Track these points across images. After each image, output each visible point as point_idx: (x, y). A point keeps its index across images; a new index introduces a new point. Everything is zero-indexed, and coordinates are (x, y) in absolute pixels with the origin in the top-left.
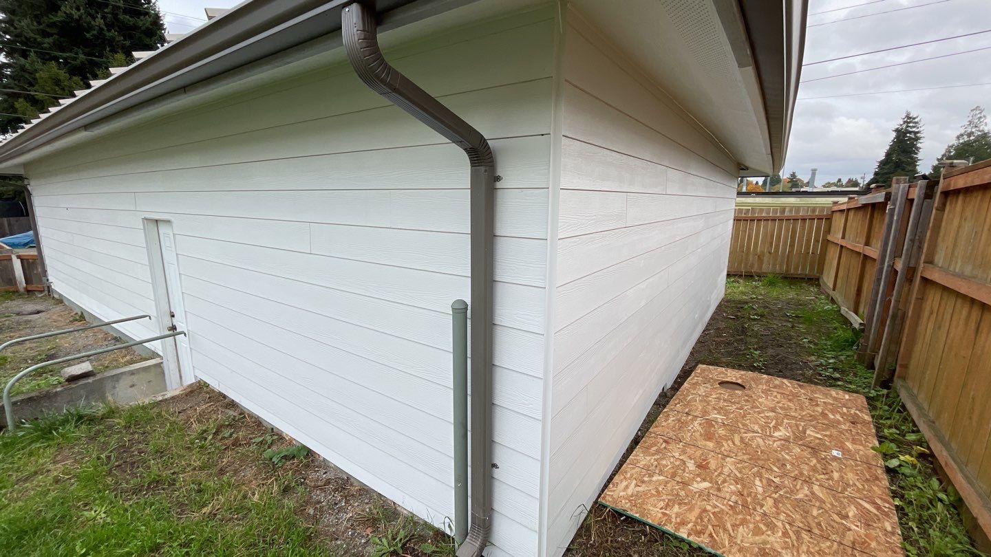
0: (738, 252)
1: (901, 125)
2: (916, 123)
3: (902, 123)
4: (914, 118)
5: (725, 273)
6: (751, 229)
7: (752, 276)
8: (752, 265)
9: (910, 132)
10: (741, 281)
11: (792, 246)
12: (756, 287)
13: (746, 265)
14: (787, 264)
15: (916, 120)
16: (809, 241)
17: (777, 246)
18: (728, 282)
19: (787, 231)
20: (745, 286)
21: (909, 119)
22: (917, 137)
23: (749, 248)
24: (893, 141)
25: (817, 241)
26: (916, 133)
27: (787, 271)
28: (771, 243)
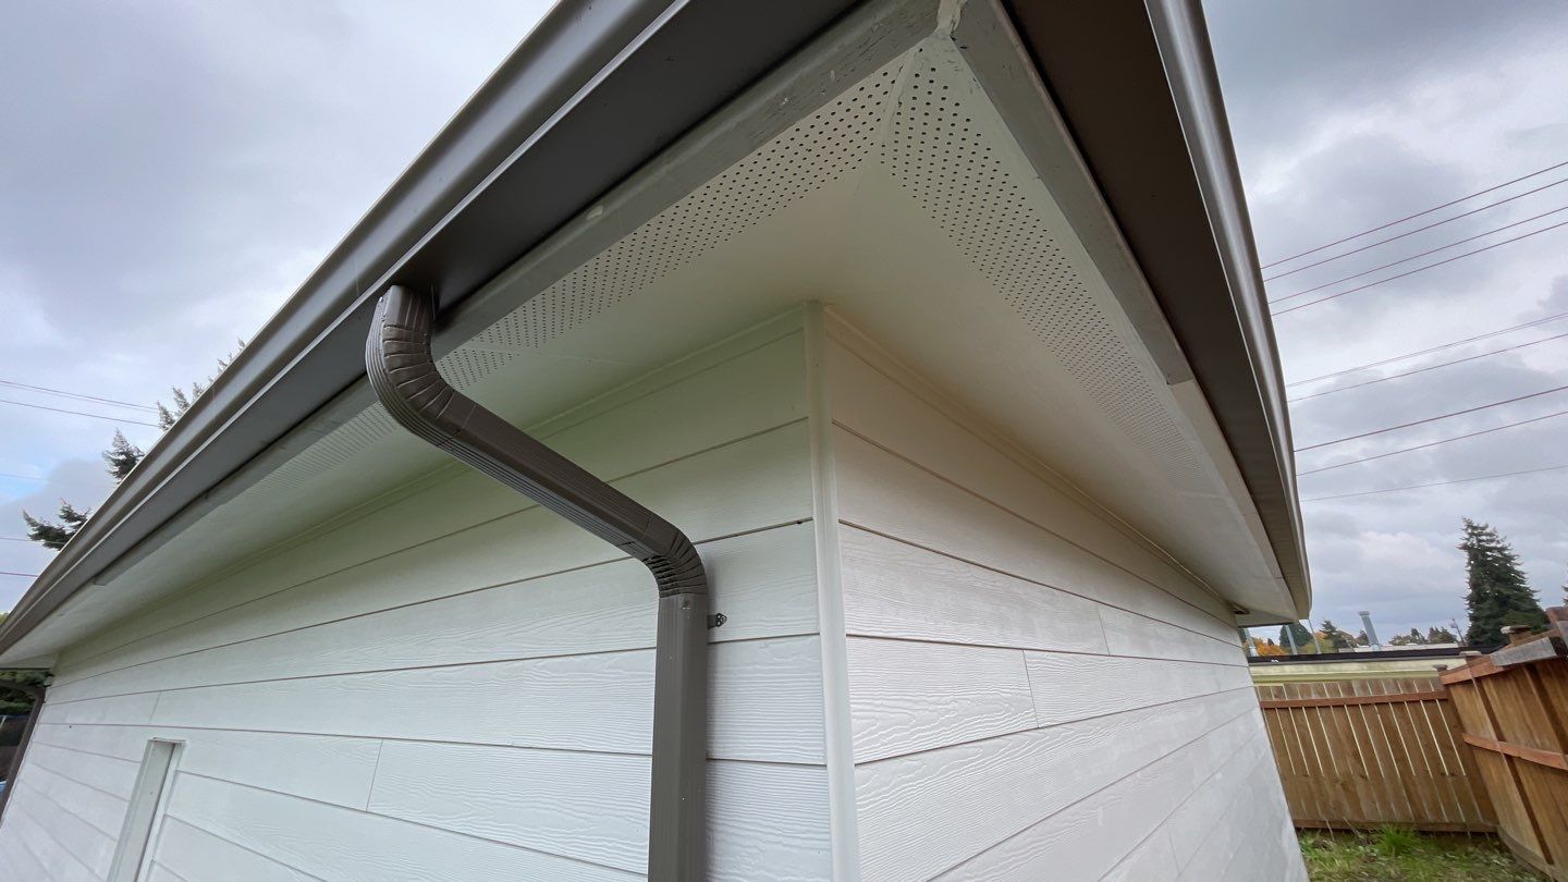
0: (1298, 778)
1: (1468, 539)
2: (1490, 535)
3: (1467, 536)
4: (1483, 529)
5: (1290, 828)
6: (1302, 727)
7: (1348, 831)
8: (1339, 806)
9: (1491, 549)
10: (1331, 844)
11: (1401, 759)
12: (1372, 860)
13: (1325, 805)
14: (1412, 802)
15: (1488, 530)
16: (1429, 747)
17: (1371, 760)
18: (1304, 848)
19: (1376, 727)
20: (1348, 857)
21: (1474, 530)
22: (1505, 555)
23: (1314, 768)
24: (1469, 564)
25: (1446, 747)
26: (1500, 550)
27: (1419, 816)
28: (1356, 755)
